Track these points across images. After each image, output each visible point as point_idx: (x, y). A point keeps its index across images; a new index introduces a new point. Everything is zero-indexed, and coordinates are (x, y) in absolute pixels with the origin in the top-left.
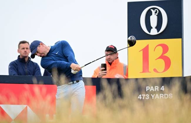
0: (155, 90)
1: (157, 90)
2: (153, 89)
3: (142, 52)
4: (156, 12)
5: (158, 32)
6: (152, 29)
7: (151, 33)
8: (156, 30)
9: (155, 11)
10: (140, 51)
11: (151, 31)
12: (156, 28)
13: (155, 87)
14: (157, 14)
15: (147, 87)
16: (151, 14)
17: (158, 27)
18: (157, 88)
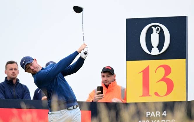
0: (156, 116)
1: (158, 115)
2: (154, 115)
3: (142, 73)
4: (157, 30)
5: (160, 51)
6: (153, 49)
7: (152, 52)
8: (157, 50)
9: (156, 28)
10: (140, 72)
11: (152, 51)
12: (157, 47)
13: (157, 112)
14: (158, 32)
15: (147, 112)
16: (152, 32)
17: (160, 47)
18: (158, 113)
